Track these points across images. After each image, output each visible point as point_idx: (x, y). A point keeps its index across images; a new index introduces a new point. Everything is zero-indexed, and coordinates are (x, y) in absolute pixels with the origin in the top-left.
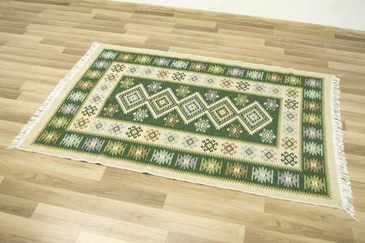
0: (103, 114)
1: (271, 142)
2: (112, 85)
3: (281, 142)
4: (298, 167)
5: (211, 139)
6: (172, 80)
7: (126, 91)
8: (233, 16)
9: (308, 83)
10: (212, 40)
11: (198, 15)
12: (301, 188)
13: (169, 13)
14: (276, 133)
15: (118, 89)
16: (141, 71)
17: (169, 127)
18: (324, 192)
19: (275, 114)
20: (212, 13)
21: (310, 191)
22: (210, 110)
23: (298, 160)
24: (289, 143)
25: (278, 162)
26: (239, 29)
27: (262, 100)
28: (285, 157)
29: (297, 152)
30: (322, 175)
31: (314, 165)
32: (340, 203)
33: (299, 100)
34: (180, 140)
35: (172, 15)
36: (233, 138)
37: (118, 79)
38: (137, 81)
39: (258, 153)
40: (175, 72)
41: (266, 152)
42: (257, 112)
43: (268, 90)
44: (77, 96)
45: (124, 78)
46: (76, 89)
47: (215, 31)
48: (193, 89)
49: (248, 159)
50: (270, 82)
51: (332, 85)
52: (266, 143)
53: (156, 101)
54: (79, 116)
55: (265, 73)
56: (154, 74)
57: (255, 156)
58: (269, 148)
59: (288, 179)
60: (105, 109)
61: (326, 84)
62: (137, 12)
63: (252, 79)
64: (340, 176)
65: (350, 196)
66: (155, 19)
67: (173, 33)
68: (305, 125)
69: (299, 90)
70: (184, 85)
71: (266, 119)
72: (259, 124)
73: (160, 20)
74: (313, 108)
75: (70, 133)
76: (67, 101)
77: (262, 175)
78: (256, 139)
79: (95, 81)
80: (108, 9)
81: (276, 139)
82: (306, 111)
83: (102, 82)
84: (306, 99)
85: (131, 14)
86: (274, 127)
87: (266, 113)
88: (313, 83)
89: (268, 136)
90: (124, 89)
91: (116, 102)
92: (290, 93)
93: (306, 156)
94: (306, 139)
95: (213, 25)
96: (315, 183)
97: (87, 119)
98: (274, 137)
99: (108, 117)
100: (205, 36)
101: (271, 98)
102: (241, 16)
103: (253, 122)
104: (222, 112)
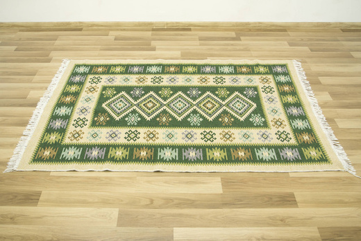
0: (94, 124)
1: (262, 125)
2: (95, 96)
3: (271, 124)
4: (293, 142)
5: (208, 130)
6: (152, 84)
7: (111, 100)
8: (248, 24)
9: (275, 69)
10: (242, 48)
11: (214, 27)
12: (302, 159)
13: (186, 28)
14: (263, 115)
15: (102, 99)
16: (119, 80)
17: (164, 126)
18: (324, 159)
19: (257, 99)
20: (227, 23)
21: (311, 160)
22: (197, 105)
23: (291, 135)
24: (278, 123)
25: (275, 141)
26: (258, 35)
27: (241, 90)
28: (279, 135)
29: (288, 129)
30: (316, 145)
31: (306, 137)
32: (340, 165)
33: (273, 85)
34: (179, 136)
35: (190, 30)
36: (227, 126)
37: (99, 90)
38: (119, 89)
39: (255, 136)
40: (153, 76)
41: (261, 133)
42: (240, 100)
43: (242, 81)
44: (63, 111)
45: (104, 88)
46: (60, 104)
47: (237, 39)
48: (175, 89)
49: (247, 142)
50: (242, 73)
51: (296, 68)
52: (258, 126)
53: (144, 105)
54: (71, 129)
55: (235, 67)
56: (133, 80)
57: (253, 138)
58: (263, 130)
59: (289, 154)
60: (96, 119)
61: (290, 68)
62: (153, 30)
63: (225, 74)
64: (331, 143)
65: (346, 158)
66: (176, 35)
67: (200, 45)
68: (286, 106)
69: (270, 77)
70: (165, 87)
71: (251, 106)
72: (246, 111)
73: (181, 35)
74: (287, 90)
75: (68, 146)
76: (54, 117)
77: (265, 154)
78: (248, 124)
79: (77, 94)
80: (124, 30)
81: (265, 121)
82: (283, 94)
83: (83, 95)
84: (279, 84)
85: (150, 33)
86: (259, 111)
87: (248, 100)
88: (279, 69)
89: (257, 119)
90: (108, 98)
91: (104, 111)
92: (263, 80)
93: (297, 131)
94: (291, 118)
95: (233, 34)
96: (313, 153)
97: (81, 131)
98: (263, 119)
99: (101, 125)
100: (232, 45)
101: (248, 87)
102: (255, 23)
103: (240, 110)
104: (209, 105)
